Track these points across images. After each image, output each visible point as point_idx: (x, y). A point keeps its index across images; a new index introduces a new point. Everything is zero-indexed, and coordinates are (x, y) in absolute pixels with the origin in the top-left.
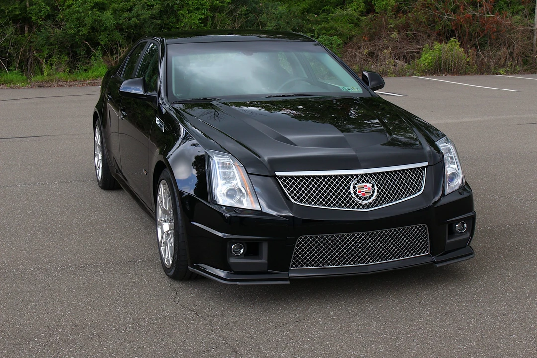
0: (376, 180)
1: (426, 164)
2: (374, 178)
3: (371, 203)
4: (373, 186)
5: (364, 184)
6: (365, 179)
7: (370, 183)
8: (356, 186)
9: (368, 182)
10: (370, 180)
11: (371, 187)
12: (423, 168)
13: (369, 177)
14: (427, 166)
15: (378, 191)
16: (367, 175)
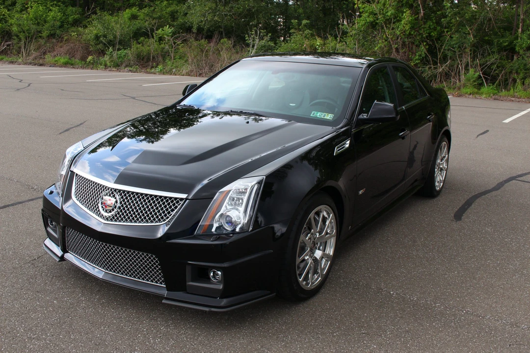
0: (122, 197)
1: (184, 196)
2: (121, 194)
3: (110, 217)
4: (116, 202)
5: (110, 198)
6: (112, 193)
8: (104, 197)
10: (117, 196)
11: (114, 202)
12: (181, 199)
13: (117, 193)
14: (186, 199)
15: (119, 208)
16: (115, 190)
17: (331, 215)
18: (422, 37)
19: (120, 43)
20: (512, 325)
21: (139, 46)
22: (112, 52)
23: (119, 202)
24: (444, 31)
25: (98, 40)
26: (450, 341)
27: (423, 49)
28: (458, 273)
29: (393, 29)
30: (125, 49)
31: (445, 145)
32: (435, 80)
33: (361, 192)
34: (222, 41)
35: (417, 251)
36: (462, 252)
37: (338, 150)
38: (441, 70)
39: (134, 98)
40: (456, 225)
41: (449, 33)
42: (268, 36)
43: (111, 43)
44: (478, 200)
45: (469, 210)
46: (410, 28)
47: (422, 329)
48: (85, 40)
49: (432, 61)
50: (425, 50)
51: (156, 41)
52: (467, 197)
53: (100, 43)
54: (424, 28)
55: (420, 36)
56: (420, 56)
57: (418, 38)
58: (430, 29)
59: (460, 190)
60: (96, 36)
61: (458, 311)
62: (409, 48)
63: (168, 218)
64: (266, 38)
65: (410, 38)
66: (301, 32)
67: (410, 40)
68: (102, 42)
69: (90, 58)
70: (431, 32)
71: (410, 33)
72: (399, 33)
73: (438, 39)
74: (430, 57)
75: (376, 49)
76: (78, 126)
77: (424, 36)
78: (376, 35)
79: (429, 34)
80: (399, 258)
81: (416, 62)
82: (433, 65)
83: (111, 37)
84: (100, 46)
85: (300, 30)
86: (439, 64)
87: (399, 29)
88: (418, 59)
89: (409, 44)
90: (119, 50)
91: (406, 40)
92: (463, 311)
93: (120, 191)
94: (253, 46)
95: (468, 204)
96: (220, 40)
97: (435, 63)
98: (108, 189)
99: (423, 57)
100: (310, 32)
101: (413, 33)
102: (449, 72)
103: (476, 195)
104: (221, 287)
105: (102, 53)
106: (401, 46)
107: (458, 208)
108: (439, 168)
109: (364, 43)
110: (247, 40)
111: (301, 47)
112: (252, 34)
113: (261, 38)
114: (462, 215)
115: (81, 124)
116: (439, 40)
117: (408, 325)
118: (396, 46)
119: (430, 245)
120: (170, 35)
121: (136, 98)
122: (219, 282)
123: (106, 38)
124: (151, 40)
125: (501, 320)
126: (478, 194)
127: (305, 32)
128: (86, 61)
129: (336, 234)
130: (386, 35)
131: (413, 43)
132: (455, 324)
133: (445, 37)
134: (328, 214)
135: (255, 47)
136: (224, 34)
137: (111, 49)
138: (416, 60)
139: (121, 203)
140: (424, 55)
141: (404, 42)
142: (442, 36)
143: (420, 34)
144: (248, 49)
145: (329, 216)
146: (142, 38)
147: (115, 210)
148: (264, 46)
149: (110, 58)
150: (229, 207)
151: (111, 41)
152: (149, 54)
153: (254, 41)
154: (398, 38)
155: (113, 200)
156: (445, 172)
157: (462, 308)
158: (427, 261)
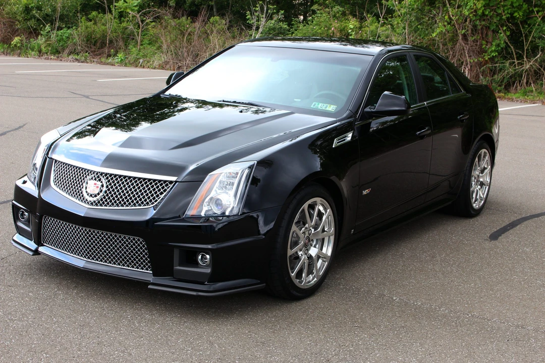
0: (109, 181)
1: (174, 179)
2: (107, 178)
3: (95, 202)
4: (102, 186)
5: (96, 182)
6: (98, 177)
7: (102, 182)
8: (89, 181)
9: (100, 180)
10: (103, 180)
11: (100, 186)
12: (171, 182)
13: (103, 177)
14: (176, 182)
15: (106, 192)
16: (102, 174)
17: (328, 210)
18: (501, 19)
19: (62, 18)
20: (518, 326)
21: (89, 24)
22: (49, 32)
23: (105, 185)
24: (533, 11)
25: (28, 13)
26: (445, 335)
27: (503, 36)
28: (475, 285)
29: (459, 7)
30: (69, 28)
31: (485, 153)
32: (520, 82)
33: (365, 192)
34: (212, 19)
35: (434, 265)
36: (485, 268)
37: (338, 143)
38: (528, 66)
39: (87, 97)
40: (489, 244)
41: (540, 14)
42: (280, 13)
43: (48, 19)
44: (526, 223)
45: (511, 231)
46: (484, 6)
47: (419, 326)
48: (8, 14)
49: (516, 54)
50: (505, 37)
51: (115, 18)
52: (513, 218)
53: (31, 19)
54: (504, 6)
55: (498, 18)
56: (498, 45)
57: (495, 20)
58: (513, 7)
59: (507, 212)
60: (26, 7)
61: (463, 314)
62: (482, 34)
63: (157, 200)
64: (275, 17)
65: (484, 20)
66: (327, 9)
67: (483, 23)
68: (34, 17)
69: (16, 40)
70: (515, 12)
71: (483, 13)
72: (467, 13)
73: (524, 22)
74: (512, 47)
75: (434, 35)
76: (16, 129)
77: (504, 17)
78: (435, 15)
79: (512, 14)
80: (411, 270)
81: (492, 54)
82: (517, 60)
83: (49, 10)
84: (32, 23)
85: (327, 6)
86: (525, 59)
87: (468, 7)
88: (495, 51)
89: (482, 28)
90: (60, 28)
91: (478, 23)
92: (468, 315)
93: (106, 174)
94: (258, 28)
95: (513, 225)
96: (209, 18)
97: (520, 57)
98: (94, 173)
99: (502, 48)
100: (341, 9)
101: (487, 13)
102: (540, 70)
103: (528, 216)
104: (209, 271)
105: (34, 33)
106: (470, 32)
107: (498, 228)
108: (477, 181)
109: (417, 26)
110: (248, 19)
111: (328, 30)
112: (256, 11)
113: (270, 17)
114: (501, 235)
115: (20, 127)
116: (527, 24)
117: (405, 322)
118: (464, 31)
119: (450, 261)
120: (136, 9)
121: (91, 97)
122: (207, 266)
123: (41, 11)
124: (108, 16)
125: (508, 322)
126: (530, 216)
127: (334, 9)
128: (10, 44)
129: (334, 232)
130: (449, 16)
131: (488, 28)
132: (456, 324)
133: (535, 19)
134: (325, 209)
135: (260, 30)
136: (214, 10)
137: (48, 28)
138: (492, 52)
139: (107, 187)
140: (503, 45)
141: (475, 26)
142: (529, 18)
143: (498, 15)
144: (250, 32)
145: (326, 212)
146: (94, 13)
147: (101, 194)
148: (274, 29)
149: (46, 41)
150: (219, 191)
151: (47, 15)
152: (104, 36)
153: (258, 21)
154: (466, 21)
155: (99, 184)
156: (487, 187)
157: (469, 312)
158: (443, 274)
